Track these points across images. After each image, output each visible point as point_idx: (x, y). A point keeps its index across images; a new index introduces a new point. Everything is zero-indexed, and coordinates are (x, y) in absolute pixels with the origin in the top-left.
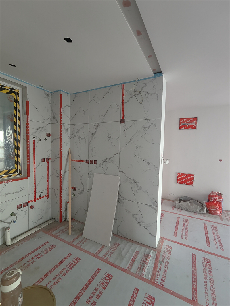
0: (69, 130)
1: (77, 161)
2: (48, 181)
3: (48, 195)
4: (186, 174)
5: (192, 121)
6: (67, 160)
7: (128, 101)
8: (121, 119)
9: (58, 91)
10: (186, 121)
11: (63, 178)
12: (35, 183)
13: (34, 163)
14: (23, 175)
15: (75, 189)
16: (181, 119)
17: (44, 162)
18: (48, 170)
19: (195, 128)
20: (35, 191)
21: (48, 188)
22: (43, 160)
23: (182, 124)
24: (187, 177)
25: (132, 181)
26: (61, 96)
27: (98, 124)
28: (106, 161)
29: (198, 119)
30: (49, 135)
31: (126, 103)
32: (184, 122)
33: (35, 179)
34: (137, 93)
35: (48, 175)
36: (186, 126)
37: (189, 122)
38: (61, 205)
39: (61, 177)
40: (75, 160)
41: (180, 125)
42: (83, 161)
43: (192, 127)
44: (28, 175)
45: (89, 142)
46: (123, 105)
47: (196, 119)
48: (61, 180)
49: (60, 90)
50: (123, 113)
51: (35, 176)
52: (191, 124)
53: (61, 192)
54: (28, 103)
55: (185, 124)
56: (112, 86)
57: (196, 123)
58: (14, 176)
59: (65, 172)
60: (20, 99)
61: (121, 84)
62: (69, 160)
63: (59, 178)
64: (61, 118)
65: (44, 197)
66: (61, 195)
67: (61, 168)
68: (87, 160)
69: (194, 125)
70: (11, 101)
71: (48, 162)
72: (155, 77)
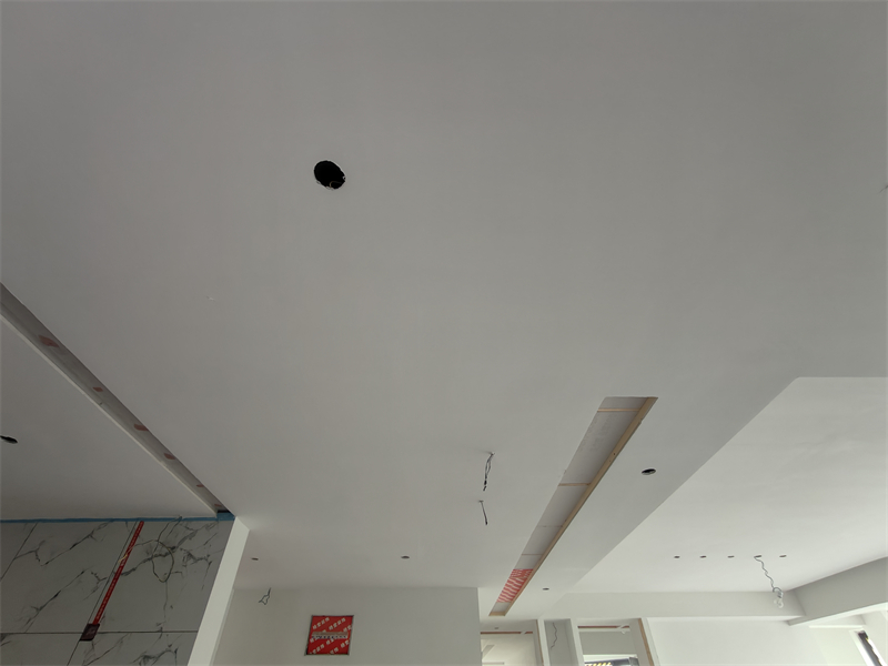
5: (340, 628)
7: (134, 570)
8: (89, 626)
10: (325, 627)
16: (315, 619)
19: (345, 651)
23: (316, 636)
29: (355, 620)
31: (127, 573)
32: (320, 629)
34: (165, 550)
36: (324, 641)
37: (335, 630)
41: (310, 637)
43: (339, 647)
46: (116, 579)
47: (349, 619)
50: (104, 606)
52: (337, 636)
55: (324, 634)
56: (112, 520)
57: (350, 632)
61: (137, 519)
69: (344, 641)
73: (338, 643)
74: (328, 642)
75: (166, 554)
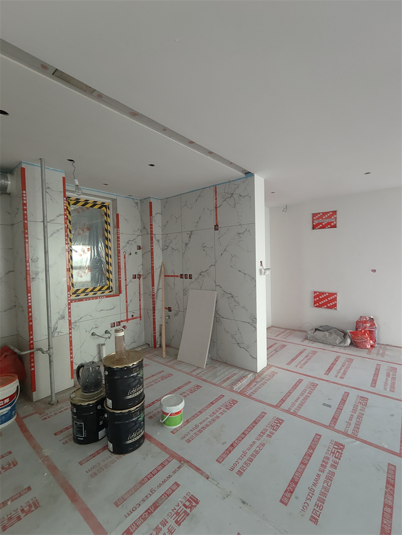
0: (161, 241)
1: (172, 276)
2: (140, 300)
3: (140, 317)
4: (325, 293)
5: (330, 217)
6: (160, 276)
7: (221, 205)
8: (215, 226)
9: (148, 198)
10: (321, 217)
11: (156, 296)
12: (127, 302)
13: (126, 280)
14: (114, 293)
15: (170, 309)
16: (314, 215)
17: (136, 278)
18: (140, 288)
19: (335, 226)
20: (127, 311)
21: (140, 309)
22: (135, 277)
23: (316, 222)
24: (326, 297)
25: (230, 296)
26: (151, 203)
27: (191, 232)
28: (202, 274)
29: (338, 212)
30: (139, 248)
31: (219, 207)
32: (318, 219)
33: (126, 297)
34: (229, 196)
35: (140, 293)
36: (321, 223)
37: (326, 218)
38: (154, 328)
39: (153, 295)
40: (168, 276)
41: (313, 222)
42: (177, 276)
43: (330, 225)
44: (120, 292)
45: (183, 254)
46: (216, 209)
47: (335, 212)
48: (153, 298)
49: (150, 197)
50: (217, 219)
51: (126, 294)
52: (329, 220)
53: (154, 313)
54: (117, 215)
55: (320, 221)
56: (204, 188)
57: (336, 218)
58: (107, 293)
59: (158, 290)
60: (110, 212)
61: (213, 186)
62: (163, 276)
63: (151, 296)
64: (151, 228)
65: (136, 318)
66: (154, 316)
67: (153, 285)
68: (181, 275)
69: (333, 222)
70: (102, 215)
71: (139, 278)
72: (246, 178)
73: (329, 223)
74: (324, 224)
75: (231, 197)
